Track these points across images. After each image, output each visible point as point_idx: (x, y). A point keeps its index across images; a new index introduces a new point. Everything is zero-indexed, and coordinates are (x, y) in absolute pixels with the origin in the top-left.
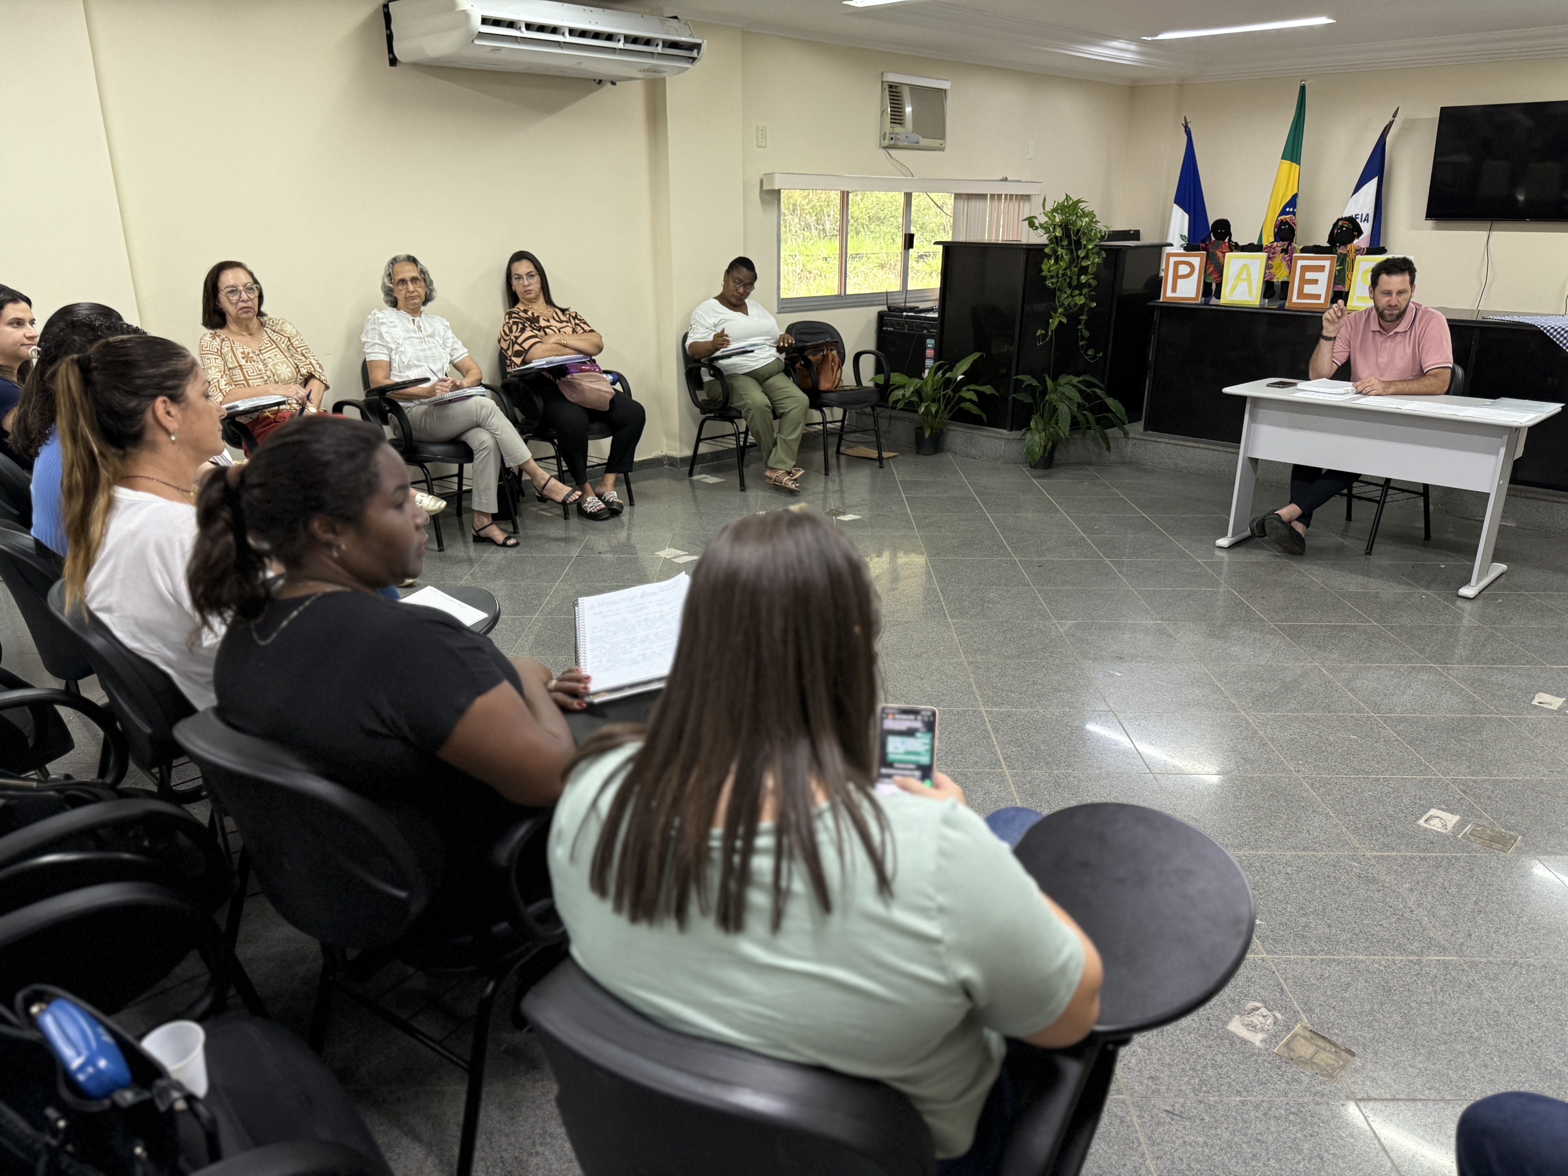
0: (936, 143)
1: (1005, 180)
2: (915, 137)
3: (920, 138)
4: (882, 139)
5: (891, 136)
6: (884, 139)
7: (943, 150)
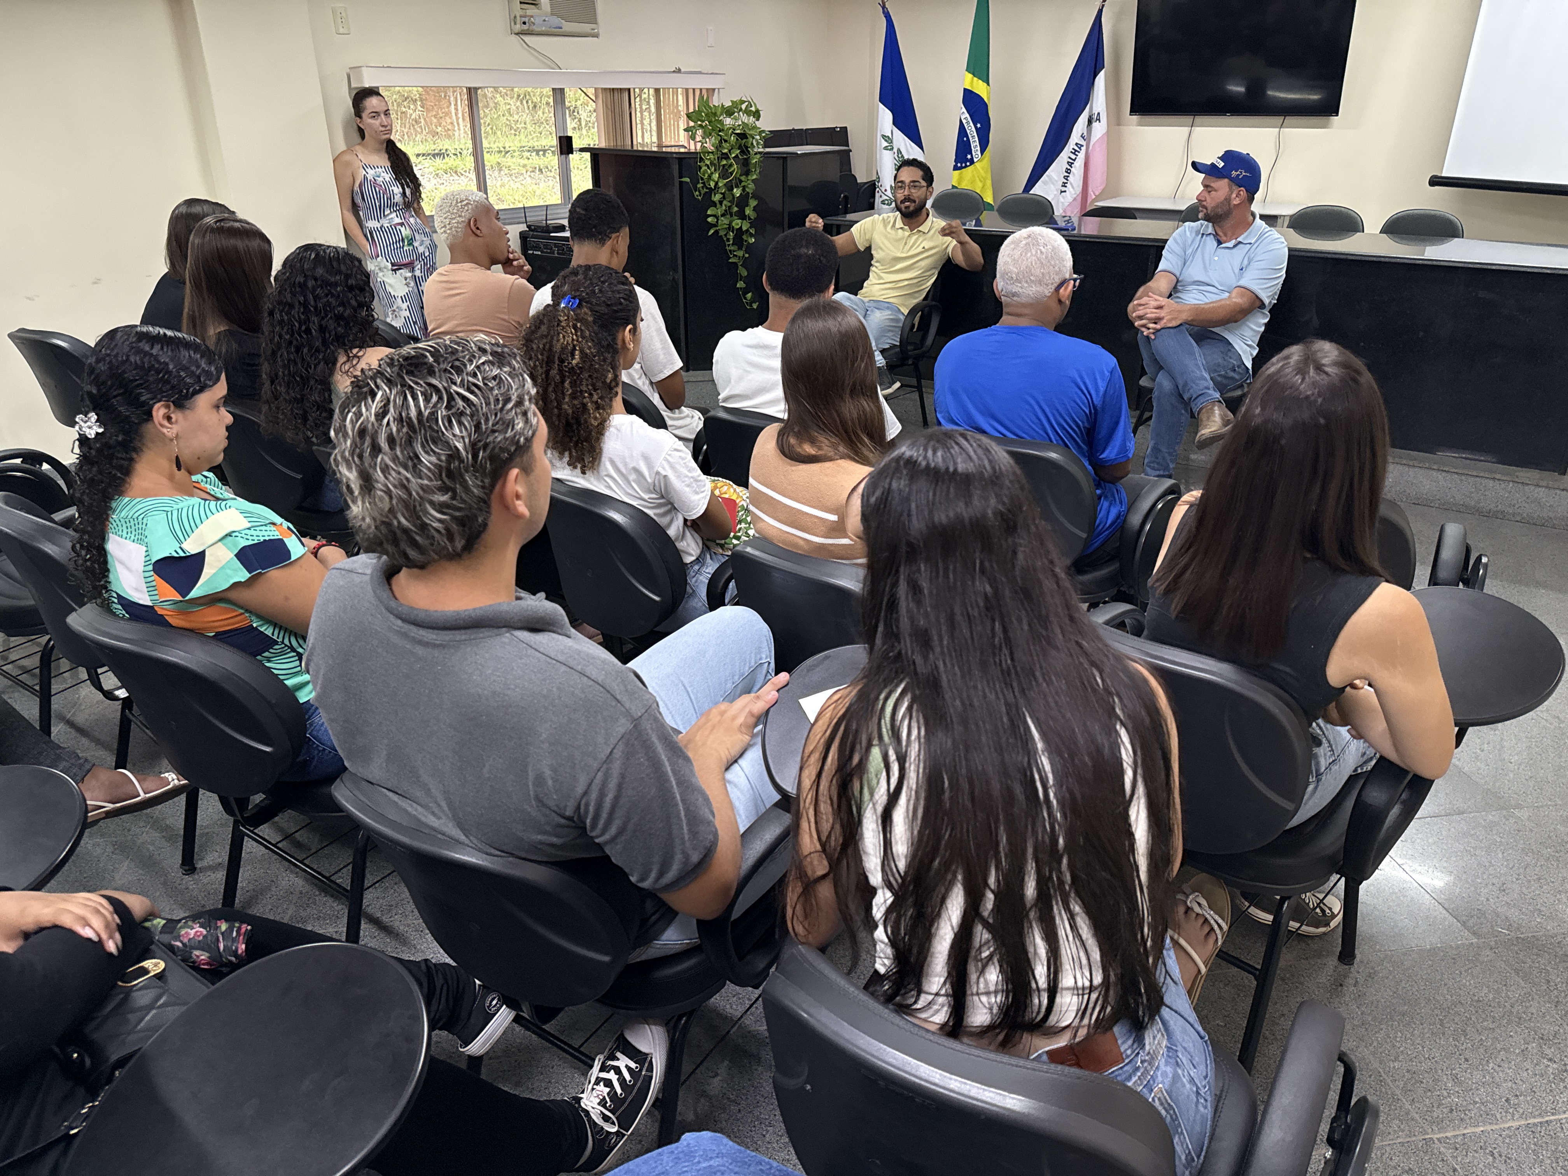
0: (586, 28)
1: (678, 71)
2: (555, 21)
3: (563, 21)
4: (513, 23)
5: (524, 19)
6: (515, 24)
7: (596, 36)
